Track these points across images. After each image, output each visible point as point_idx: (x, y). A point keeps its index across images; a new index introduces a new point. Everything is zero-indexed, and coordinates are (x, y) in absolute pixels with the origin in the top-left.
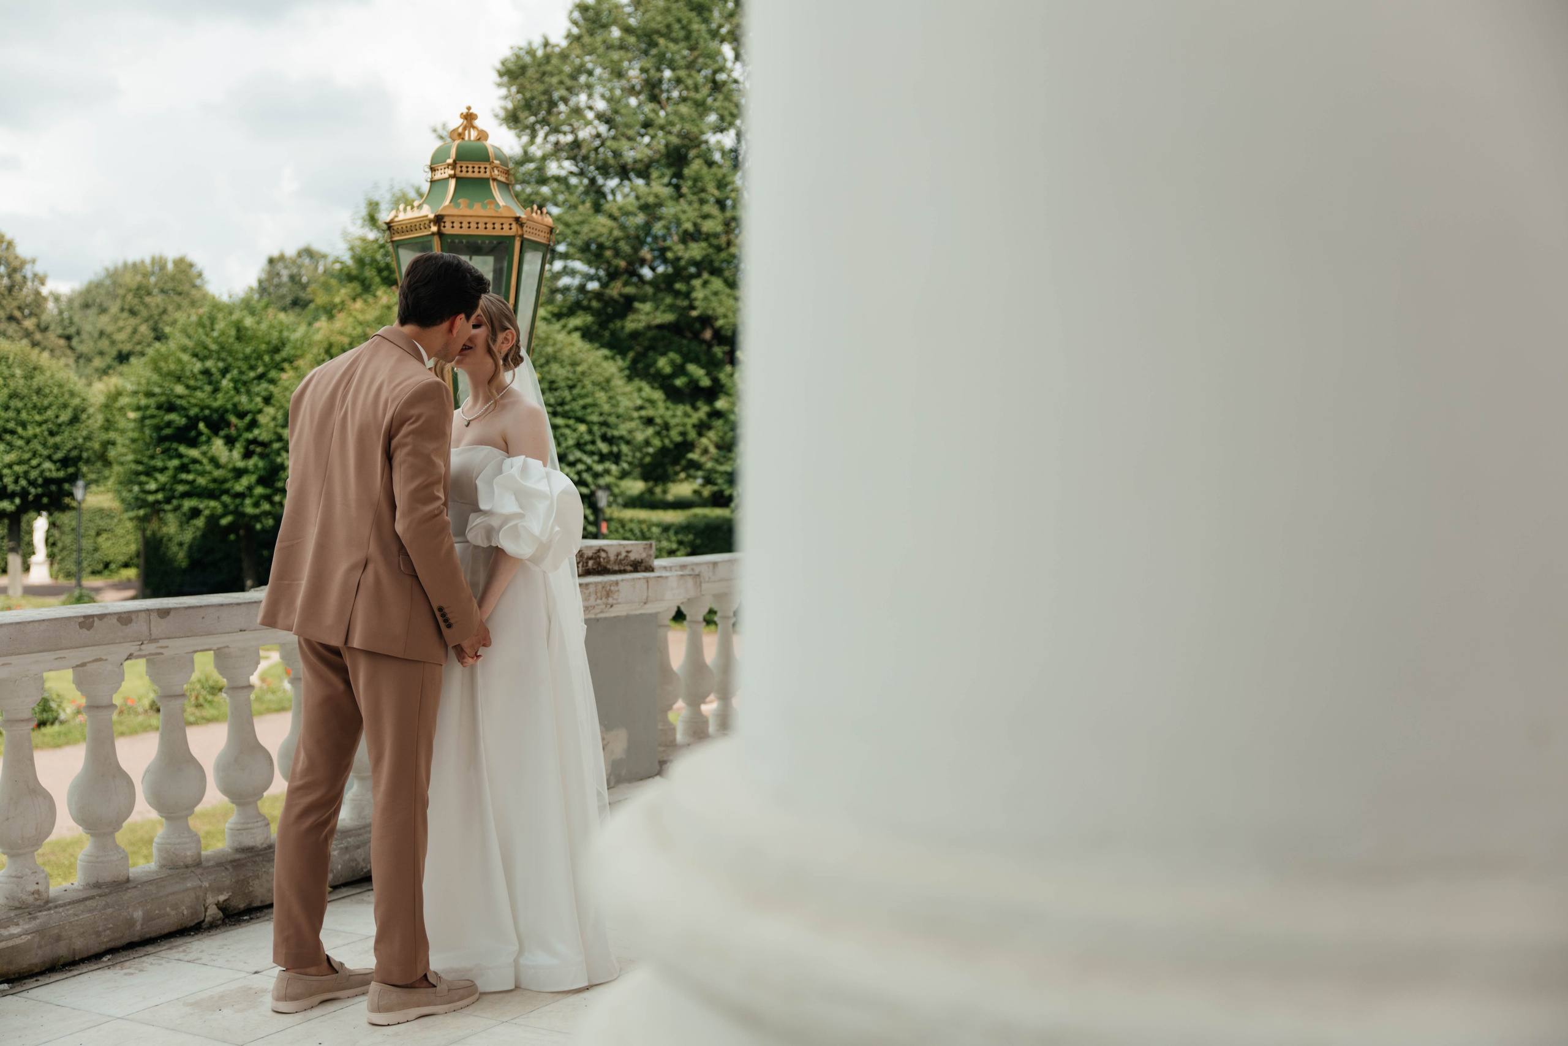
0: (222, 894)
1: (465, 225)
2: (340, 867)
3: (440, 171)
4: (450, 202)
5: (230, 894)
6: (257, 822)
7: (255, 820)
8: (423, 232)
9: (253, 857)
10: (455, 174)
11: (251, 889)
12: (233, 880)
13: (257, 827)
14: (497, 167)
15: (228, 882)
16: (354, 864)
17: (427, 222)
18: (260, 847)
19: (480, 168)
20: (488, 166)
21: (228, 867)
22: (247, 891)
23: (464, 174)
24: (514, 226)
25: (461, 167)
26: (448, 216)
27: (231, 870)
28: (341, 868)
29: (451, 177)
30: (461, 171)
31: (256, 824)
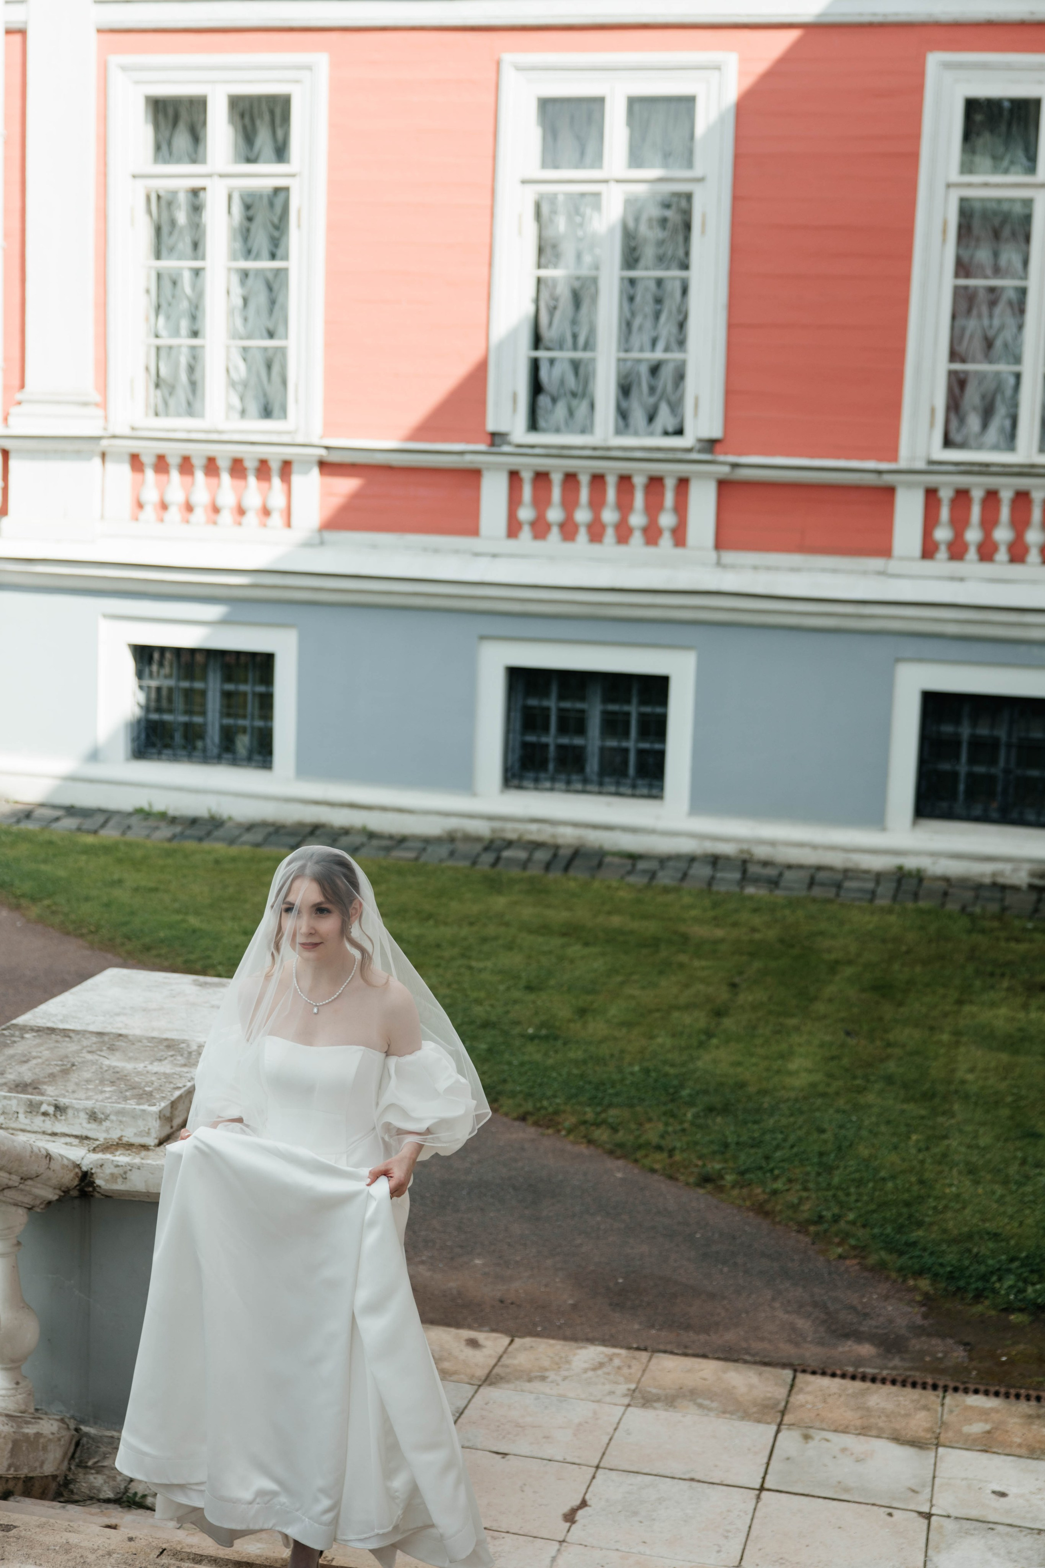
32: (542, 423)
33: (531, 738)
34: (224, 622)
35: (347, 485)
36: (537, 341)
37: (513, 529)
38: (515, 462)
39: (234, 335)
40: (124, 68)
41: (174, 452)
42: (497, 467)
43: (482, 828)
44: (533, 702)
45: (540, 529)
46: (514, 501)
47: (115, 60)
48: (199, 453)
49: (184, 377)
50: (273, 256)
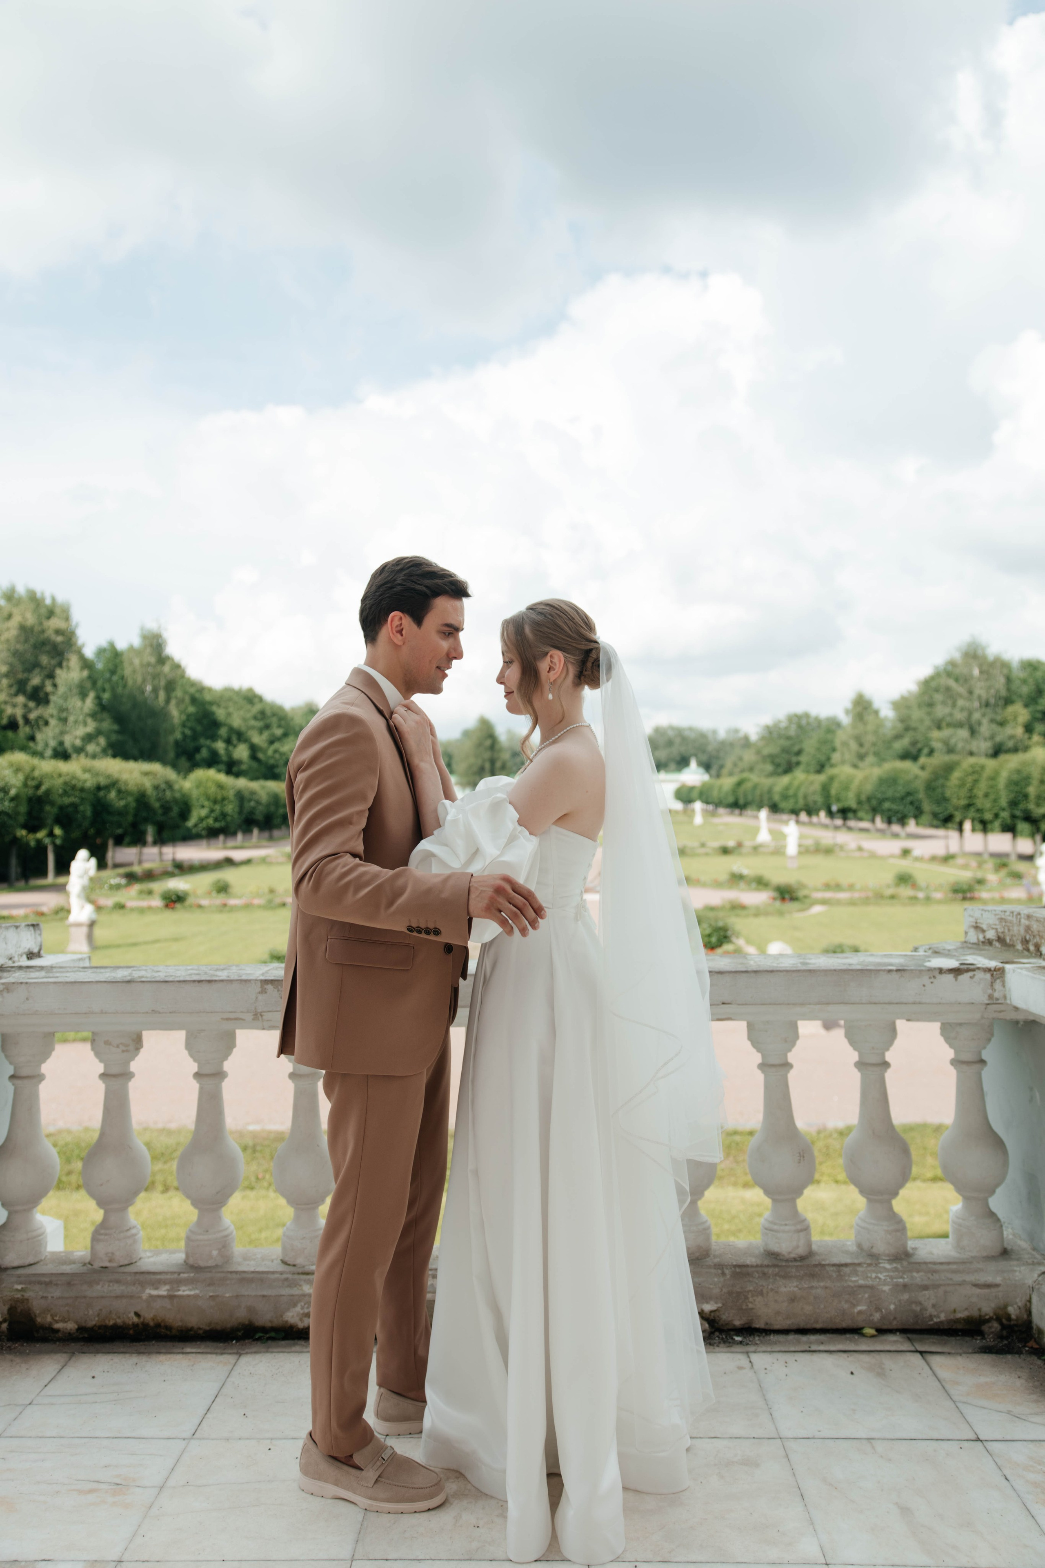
0: (707, 1303)
2: (892, 1307)
5: (720, 1305)
6: (786, 1225)
9: (767, 1266)
11: (750, 1306)
12: (725, 1290)
15: (716, 1291)
16: (918, 1309)
21: (727, 1271)
22: (744, 1307)
27: (728, 1277)
28: (895, 1309)
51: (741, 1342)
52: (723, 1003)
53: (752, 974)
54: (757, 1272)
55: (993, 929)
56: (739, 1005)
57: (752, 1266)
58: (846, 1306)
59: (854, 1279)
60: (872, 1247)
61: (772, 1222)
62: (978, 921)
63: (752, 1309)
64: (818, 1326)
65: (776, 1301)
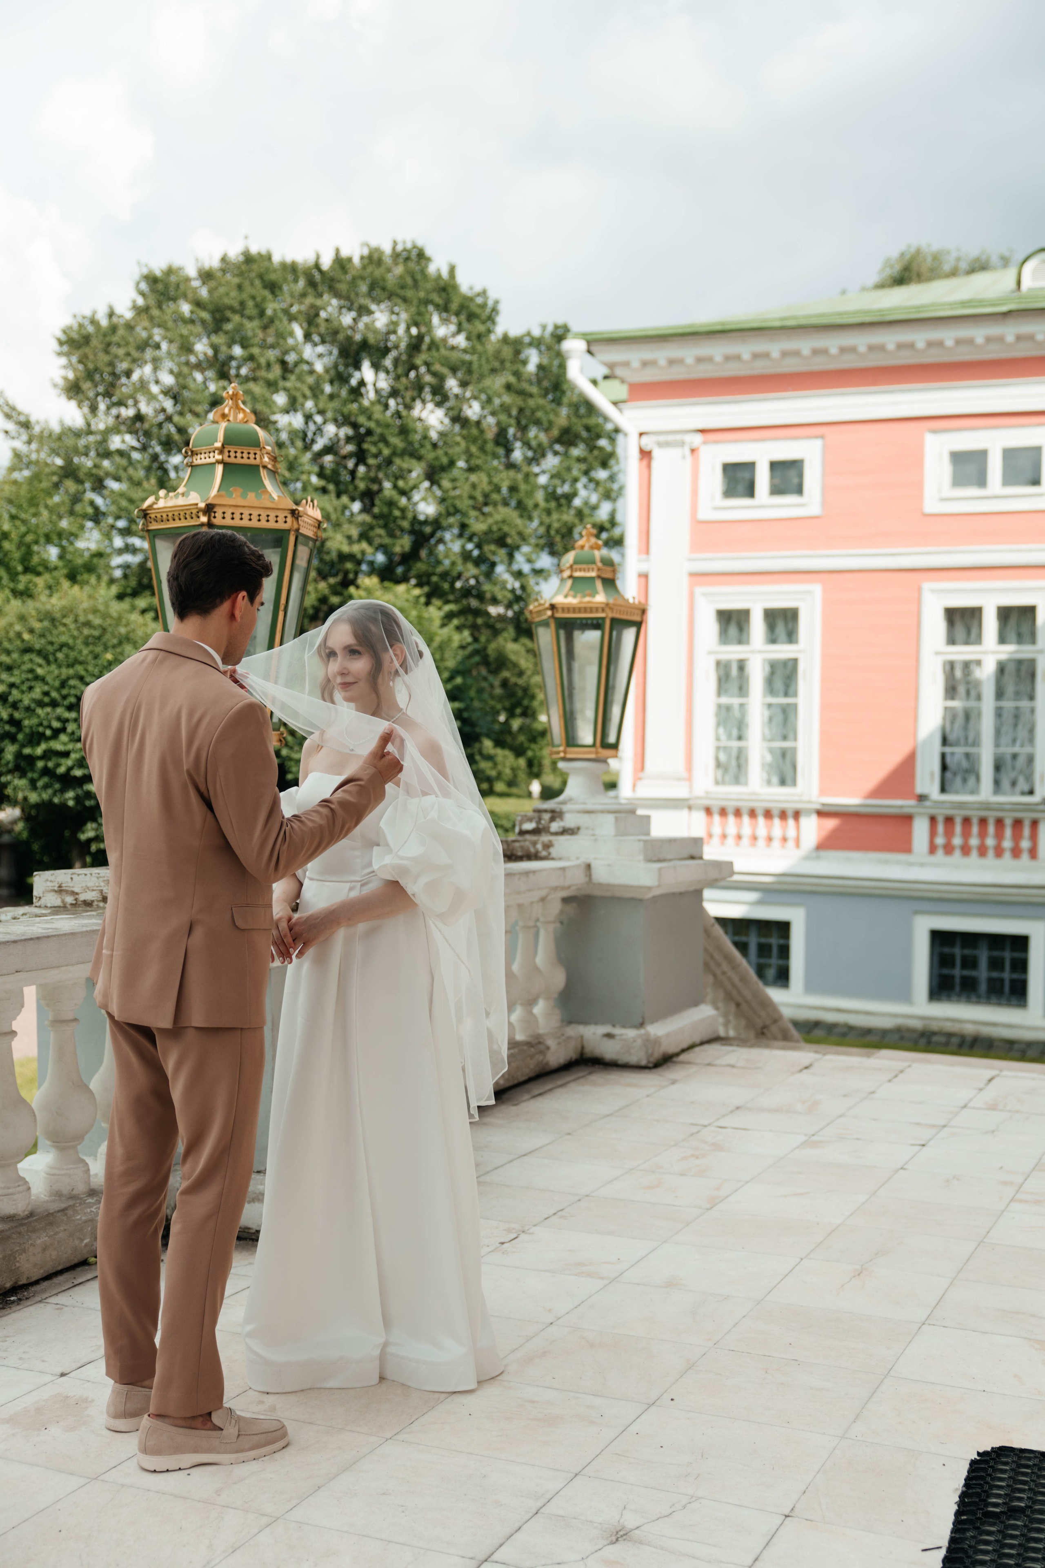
1: (237, 516)
3: (203, 456)
4: (218, 491)
6: (19, 1186)
7: (16, 1185)
8: (189, 522)
9: (16, 1227)
10: (223, 460)
11: (18, 1265)
13: (19, 1192)
14: (267, 453)
17: (194, 511)
18: (22, 1215)
19: (249, 453)
20: (258, 452)
22: (13, 1268)
23: (232, 460)
24: (289, 519)
25: (229, 452)
26: (220, 505)
29: (218, 462)
30: (229, 456)
31: (17, 1189)
32: (947, 788)
33: (945, 971)
34: (759, 902)
35: (831, 824)
36: (945, 741)
37: (933, 849)
38: (933, 811)
39: (765, 739)
40: (705, 595)
41: (730, 806)
42: (921, 814)
43: (917, 1024)
44: (946, 950)
45: (949, 849)
46: (933, 833)
47: (699, 590)
48: (745, 806)
49: (734, 763)
50: (786, 694)
51: (20, 1300)
52: (17, 972)
53: (36, 941)
54: (13, 1233)
55: (93, 890)
56: (27, 971)
57: (7, 1230)
58: (77, 1242)
59: (78, 1217)
60: (72, 1190)
61: (4, 1188)
62: (63, 885)
63: (19, 1267)
64: (60, 1268)
65: (34, 1255)
